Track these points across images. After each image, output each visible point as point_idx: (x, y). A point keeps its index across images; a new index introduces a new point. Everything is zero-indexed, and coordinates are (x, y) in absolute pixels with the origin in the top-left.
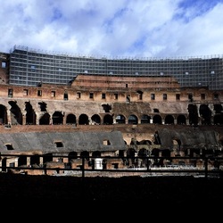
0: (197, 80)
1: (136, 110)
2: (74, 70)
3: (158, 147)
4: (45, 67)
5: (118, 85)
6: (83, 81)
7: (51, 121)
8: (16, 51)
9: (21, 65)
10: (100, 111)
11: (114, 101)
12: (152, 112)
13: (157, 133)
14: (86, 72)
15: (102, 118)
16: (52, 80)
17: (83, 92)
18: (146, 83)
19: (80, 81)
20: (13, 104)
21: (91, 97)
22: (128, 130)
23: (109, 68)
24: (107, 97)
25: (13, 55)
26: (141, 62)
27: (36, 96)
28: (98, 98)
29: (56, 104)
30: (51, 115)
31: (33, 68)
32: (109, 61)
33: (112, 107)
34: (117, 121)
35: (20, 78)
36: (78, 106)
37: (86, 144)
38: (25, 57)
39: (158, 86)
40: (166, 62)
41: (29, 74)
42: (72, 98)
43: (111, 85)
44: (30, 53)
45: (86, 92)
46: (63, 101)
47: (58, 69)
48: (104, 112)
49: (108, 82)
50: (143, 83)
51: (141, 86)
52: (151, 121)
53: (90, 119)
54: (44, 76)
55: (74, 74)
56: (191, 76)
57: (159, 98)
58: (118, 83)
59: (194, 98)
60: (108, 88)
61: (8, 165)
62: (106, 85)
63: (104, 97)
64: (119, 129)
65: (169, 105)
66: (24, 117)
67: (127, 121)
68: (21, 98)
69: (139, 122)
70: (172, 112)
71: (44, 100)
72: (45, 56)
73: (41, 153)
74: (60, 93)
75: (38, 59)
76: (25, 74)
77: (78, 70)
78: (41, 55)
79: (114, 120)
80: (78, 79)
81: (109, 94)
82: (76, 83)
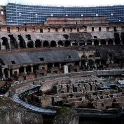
0: (118, 18)
1: (83, 37)
2: (45, 14)
3: (99, 58)
4: (27, 13)
5: (72, 23)
6: (51, 21)
7: (34, 46)
8: (9, 4)
9: (13, 12)
10: (62, 39)
11: (70, 32)
12: (93, 38)
13: (97, 50)
14: (52, 15)
15: (64, 43)
16: (32, 21)
17: (51, 27)
18: (89, 21)
19: (49, 21)
20: (11, 36)
21: (56, 30)
22: (80, 49)
23: (66, 13)
24: (66, 30)
25: (7, 6)
26: (85, 8)
27: (24, 31)
28: (60, 31)
29: (36, 35)
30: (34, 42)
31: (20, 14)
32: (66, 8)
33: (69, 36)
34: (73, 44)
35: (13, 20)
36: (49, 36)
37: (57, 58)
38: (15, 7)
39: (95, 22)
40: (99, 7)
41: (18, 18)
42: (45, 31)
43: (68, 23)
44: (17, 5)
45: (53, 28)
46: (40, 33)
47: (35, 14)
48: (65, 39)
49: (66, 21)
50: (86, 21)
51: (85, 23)
52: (93, 43)
53: (57, 43)
54: (27, 18)
55: (45, 17)
56: (115, 16)
57: (96, 30)
58: (71, 21)
59: (117, 29)
60: (66, 25)
61: (13, 73)
62: (64, 23)
63: (64, 30)
64: (75, 49)
65: (102, 33)
66: (19, 44)
67: (78, 44)
68: (15, 32)
69: (86, 44)
70: (105, 37)
71: (29, 33)
72: (26, 6)
73: (32, 65)
74: (38, 28)
75: (23, 8)
76: (16, 18)
77: (47, 14)
78: (24, 6)
79: (71, 44)
80: (48, 19)
81: (67, 28)
82: (47, 22)
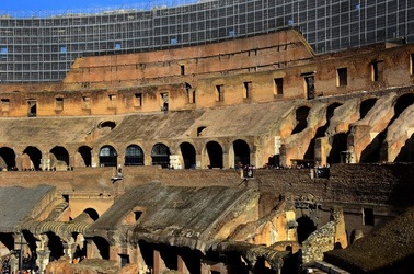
1: (150, 133)
11: (132, 111)
17: (67, 95)
19: (82, 70)
24: (118, 104)
31: (4, 52)
39: (254, 60)
43: (148, 73)
45: (74, 97)
49: (142, 65)
57: (234, 95)
58: (163, 66)
59: (319, 86)
62: (137, 74)
69: (148, 161)
74: (19, 102)
79: (93, 159)
80: (76, 66)
81: (124, 97)
82: (72, 75)
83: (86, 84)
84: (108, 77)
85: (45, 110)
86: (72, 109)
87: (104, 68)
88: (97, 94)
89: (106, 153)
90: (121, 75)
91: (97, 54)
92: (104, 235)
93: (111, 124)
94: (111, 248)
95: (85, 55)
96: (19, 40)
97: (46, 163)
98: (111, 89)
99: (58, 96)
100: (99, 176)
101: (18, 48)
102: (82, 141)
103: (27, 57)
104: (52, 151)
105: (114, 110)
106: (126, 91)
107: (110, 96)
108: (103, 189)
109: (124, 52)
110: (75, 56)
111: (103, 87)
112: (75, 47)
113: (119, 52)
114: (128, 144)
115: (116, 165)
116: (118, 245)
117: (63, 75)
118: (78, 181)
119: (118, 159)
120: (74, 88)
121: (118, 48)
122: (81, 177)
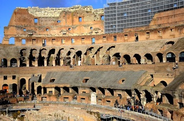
17: (152, 31)
19: (158, 19)
24: (175, 33)
28: (167, 36)
29: (122, 46)
30: (111, 56)
35: (115, 26)
37: (105, 81)
38: (115, 8)
61: (48, 92)
68: (100, 44)
74: (131, 35)
79: (163, 59)
80: (155, 17)
81: (178, 29)
82: (153, 22)
83: (159, 25)
84: (170, 21)
85: (142, 38)
86: (153, 37)
87: (168, 17)
88: (165, 29)
89: (170, 56)
90: (177, 19)
91: (165, 11)
92: (170, 93)
93: (172, 43)
94: (174, 99)
95: (159, 12)
96: (131, 9)
97: (143, 61)
98: (172, 26)
99: (147, 32)
100: (167, 66)
101: (131, 13)
102: (158, 51)
103: (134, 16)
104: (145, 56)
105: (173, 36)
106: (179, 26)
107: (171, 30)
108: (169, 72)
109: (179, 8)
110: (155, 13)
111: (168, 26)
112: (155, 9)
113: (176, 8)
114: (181, 52)
115: (175, 62)
116: (177, 98)
117: (149, 22)
118: (157, 69)
119: (176, 58)
120: (154, 27)
121: (175, 6)
122: (158, 67)
